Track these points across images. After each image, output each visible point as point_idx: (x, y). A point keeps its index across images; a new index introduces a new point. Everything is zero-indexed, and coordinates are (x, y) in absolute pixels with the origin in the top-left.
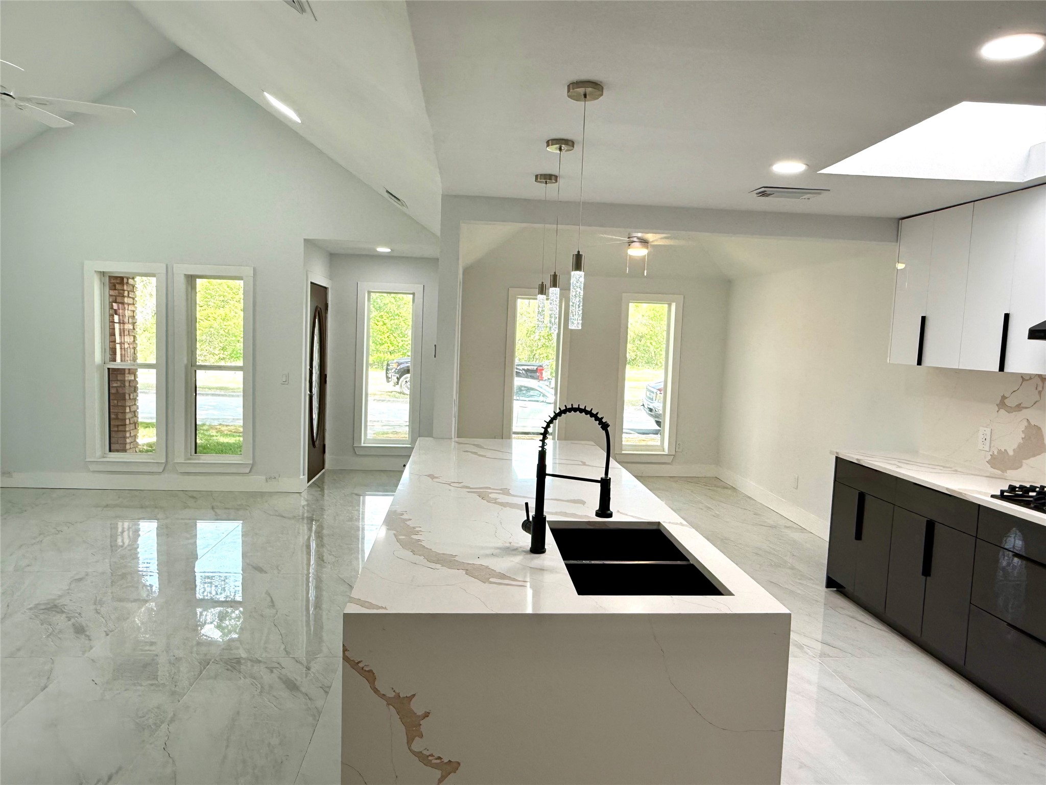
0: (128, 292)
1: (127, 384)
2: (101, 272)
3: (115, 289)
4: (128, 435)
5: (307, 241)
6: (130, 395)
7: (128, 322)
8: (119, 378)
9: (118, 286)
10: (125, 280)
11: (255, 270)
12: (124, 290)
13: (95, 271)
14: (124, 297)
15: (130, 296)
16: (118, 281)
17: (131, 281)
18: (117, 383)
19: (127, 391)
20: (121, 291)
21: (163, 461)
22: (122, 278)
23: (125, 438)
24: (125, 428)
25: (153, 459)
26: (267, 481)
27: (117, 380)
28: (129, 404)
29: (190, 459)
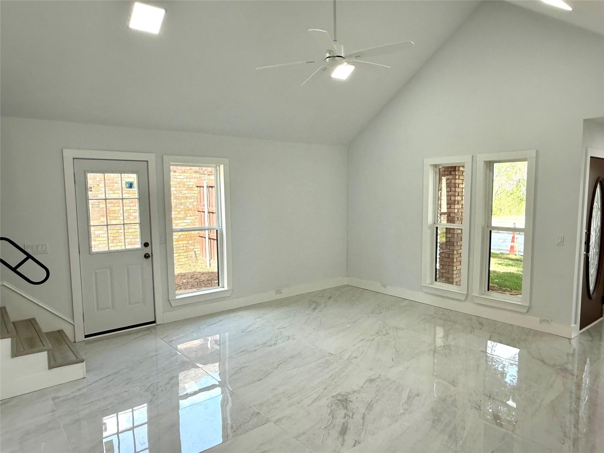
0: (459, 176)
1: (456, 236)
2: (434, 165)
3: (451, 175)
4: (455, 268)
5: (585, 121)
6: (457, 243)
7: (458, 195)
8: (451, 232)
9: (453, 173)
10: (457, 169)
11: (537, 152)
12: (456, 175)
13: (430, 165)
14: (456, 179)
15: (460, 178)
16: (453, 170)
17: (461, 169)
18: (450, 235)
19: (455, 240)
20: (455, 176)
21: (465, 293)
22: (455, 167)
23: (453, 270)
24: (453, 264)
25: (459, 290)
26: (541, 323)
27: (450, 233)
28: (456, 249)
29: (483, 294)
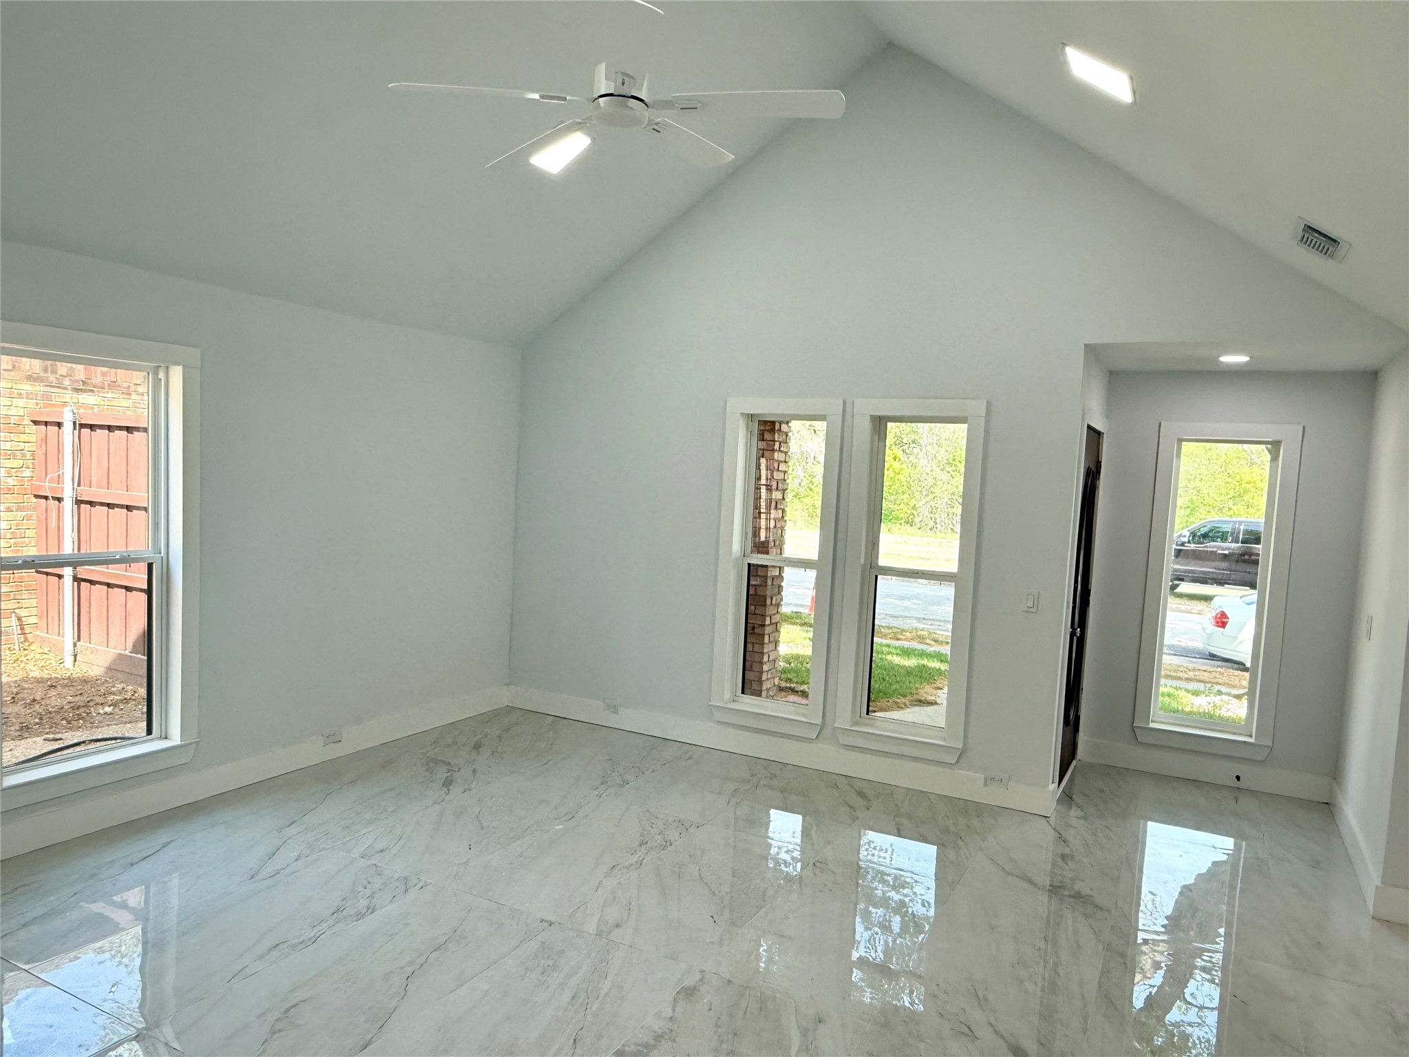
0: (780, 444)
1: (769, 582)
2: (748, 414)
3: (763, 440)
4: (765, 659)
5: (1088, 347)
6: (772, 598)
7: (777, 489)
8: (759, 573)
9: (767, 436)
10: (777, 427)
11: (989, 404)
12: (774, 441)
13: (741, 413)
14: (773, 450)
15: (782, 449)
16: (767, 428)
17: (784, 428)
18: (756, 580)
19: (768, 593)
20: (772, 443)
21: (819, 721)
22: (773, 423)
23: (761, 663)
24: (763, 648)
25: (804, 715)
26: (986, 785)
27: (757, 576)
28: (770, 613)
29: (856, 723)
